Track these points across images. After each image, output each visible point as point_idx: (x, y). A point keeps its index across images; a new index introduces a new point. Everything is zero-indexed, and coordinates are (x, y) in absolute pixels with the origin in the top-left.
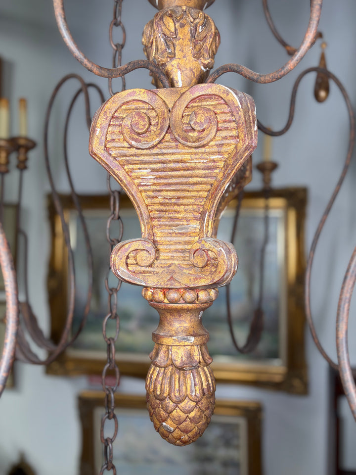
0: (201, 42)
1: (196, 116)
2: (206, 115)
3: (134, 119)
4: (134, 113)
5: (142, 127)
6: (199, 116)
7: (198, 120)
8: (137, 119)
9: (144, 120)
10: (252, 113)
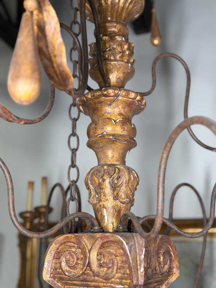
0: (118, 188)
1: (104, 257)
2: (110, 258)
3: (67, 257)
4: (67, 252)
5: (72, 263)
6: (106, 258)
7: (105, 261)
8: (69, 257)
9: (73, 258)
10: (139, 258)
